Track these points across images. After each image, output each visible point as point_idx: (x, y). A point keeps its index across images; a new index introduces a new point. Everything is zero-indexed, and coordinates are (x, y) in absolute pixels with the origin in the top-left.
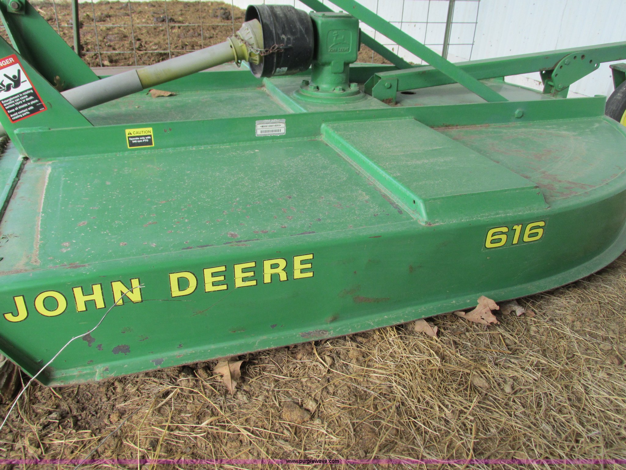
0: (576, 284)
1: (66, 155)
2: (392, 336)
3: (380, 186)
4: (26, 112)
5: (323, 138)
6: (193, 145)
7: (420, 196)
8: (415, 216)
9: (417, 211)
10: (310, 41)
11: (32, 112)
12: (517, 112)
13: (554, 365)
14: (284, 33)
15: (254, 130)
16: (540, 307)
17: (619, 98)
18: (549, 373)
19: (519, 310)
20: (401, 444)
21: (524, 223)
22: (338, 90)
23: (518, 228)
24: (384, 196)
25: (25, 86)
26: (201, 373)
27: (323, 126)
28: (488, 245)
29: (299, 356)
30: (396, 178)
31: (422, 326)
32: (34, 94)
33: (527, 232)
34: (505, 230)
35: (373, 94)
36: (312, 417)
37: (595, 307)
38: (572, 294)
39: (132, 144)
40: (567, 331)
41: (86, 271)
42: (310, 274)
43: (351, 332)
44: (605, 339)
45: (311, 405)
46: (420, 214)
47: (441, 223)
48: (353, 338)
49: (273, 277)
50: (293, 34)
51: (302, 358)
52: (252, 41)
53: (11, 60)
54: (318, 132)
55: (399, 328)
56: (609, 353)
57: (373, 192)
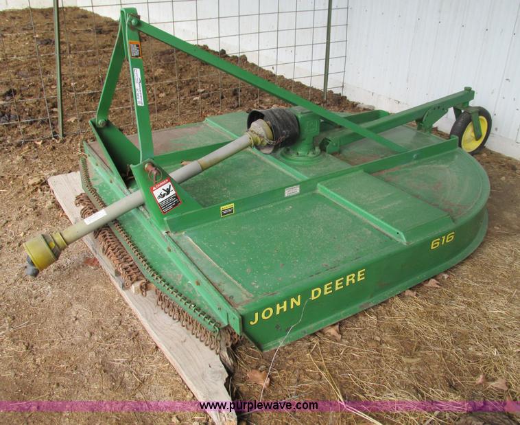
0: (468, 258)
1: (190, 227)
2: (397, 300)
3: (372, 224)
4: (171, 207)
5: (319, 191)
6: (253, 208)
7: (400, 230)
8: (400, 240)
9: (400, 237)
10: (297, 130)
11: (174, 206)
12: (414, 156)
13: (470, 300)
14: (284, 129)
15: (284, 194)
16: (455, 272)
17: (460, 126)
18: (469, 304)
19: (446, 276)
20: (423, 346)
21: (446, 235)
22: (311, 155)
23: (444, 238)
24: (377, 229)
25: (173, 193)
26: (319, 334)
27: (319, 184)
28: (432, 248)
29: (360, 318)
30: (382, 220)
31: (408, 293)
32: (176, 197)
33: (448, 238)
34: (439, 239)
35: (327, 151)
36: (381, 344)
37: (480, 268)
38: (468, 263)
39: (223, 214)
40: (471, 283)
41: (279, 295)
42: (364, 278)
43: (380, 301)
44: (488, 284)
45: (378, 339)
46: (402, 239)
47: (412, 243)
48: (380, 304)
49: (350, 282)
50: (289, 129)
51: (361, 318)
52: (264, 134)
53: (167, 180)
54: (315, 188)
55: (399, 295)
56: (492, 290)
57: (370, 227)
